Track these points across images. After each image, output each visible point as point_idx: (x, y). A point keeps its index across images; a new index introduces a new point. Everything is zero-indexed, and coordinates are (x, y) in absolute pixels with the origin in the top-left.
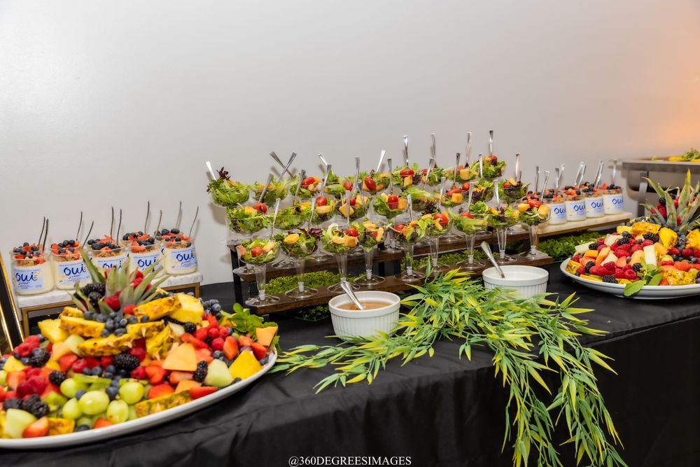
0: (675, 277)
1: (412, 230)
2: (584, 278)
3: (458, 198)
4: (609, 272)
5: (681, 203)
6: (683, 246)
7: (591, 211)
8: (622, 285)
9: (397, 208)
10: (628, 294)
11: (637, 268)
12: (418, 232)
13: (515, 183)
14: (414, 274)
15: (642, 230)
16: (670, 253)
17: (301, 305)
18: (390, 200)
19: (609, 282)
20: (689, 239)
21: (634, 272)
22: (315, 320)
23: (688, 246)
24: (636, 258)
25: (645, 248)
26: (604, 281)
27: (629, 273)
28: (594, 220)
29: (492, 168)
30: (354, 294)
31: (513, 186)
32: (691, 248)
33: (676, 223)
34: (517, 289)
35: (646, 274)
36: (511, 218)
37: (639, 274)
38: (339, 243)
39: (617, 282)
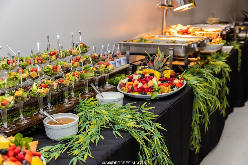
0: (166, 89)
1: (70, 82)
2: (132, 94)
3: (77, 64)
4: (142, 90)
5: (160, 61)
6: (163, 77)
7: (117, 64)
8: (149, 95)
9: (57, 72)
10: (153, 98)
11: (152, 87)
12: (72, 82)
13: (97, 56)
14: (69, 102)
15: (148, 72)
16: (160, 80)
17: (27, 127)
18: (54, 68)
19: (144, 94)
20: (165, 74)
21: (151, 89)
22: (30, 133)
23: (165, 77)
24: (150, 83)
25: (152, 79)
26: (141, 94)
27: (150, 90)
28: (119, 68)
29: (84, 49)
30: (51, 116)
31: (97, 57)
32: (166, 78)
33: (158, 68)
34: (115, 102)
35: (156, 90)
36: (102, 72)
37: (154, 90)
38: (41, 92)
39: (146, 94)
